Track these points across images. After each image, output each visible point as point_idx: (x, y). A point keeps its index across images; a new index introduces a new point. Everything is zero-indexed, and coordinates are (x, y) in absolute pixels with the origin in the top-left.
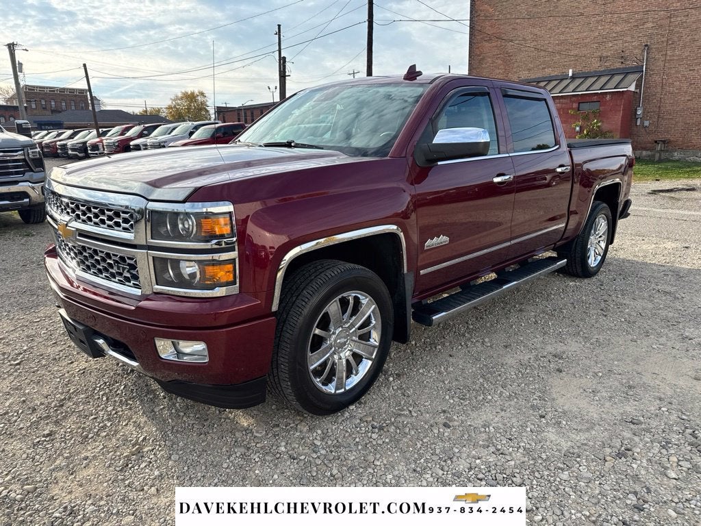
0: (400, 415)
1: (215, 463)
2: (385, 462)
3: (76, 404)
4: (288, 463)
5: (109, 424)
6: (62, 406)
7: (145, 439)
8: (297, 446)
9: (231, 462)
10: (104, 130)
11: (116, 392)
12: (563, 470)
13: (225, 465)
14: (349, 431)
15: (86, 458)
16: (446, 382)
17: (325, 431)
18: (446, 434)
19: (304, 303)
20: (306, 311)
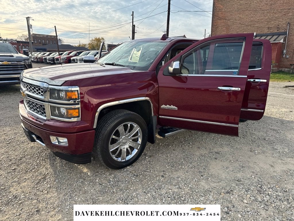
0: (146, 171)
1: (71, 184)
2: (134, 188)
3: (27, 159)
4: (98, 186)
5: (36, 167)
6: (21, 159)
7: (48, 173)
8: (103, 180)
9: (77, 184)
10: (62, 52)
11: (42, 156)
12: (202, 196)
13: (74, 185)
14: (125, 176)
15: (25, 179)
16: (168, 160)
17: (115, 175)
18: (161, 180)
19: (108, 126)
20: (109, 129)
